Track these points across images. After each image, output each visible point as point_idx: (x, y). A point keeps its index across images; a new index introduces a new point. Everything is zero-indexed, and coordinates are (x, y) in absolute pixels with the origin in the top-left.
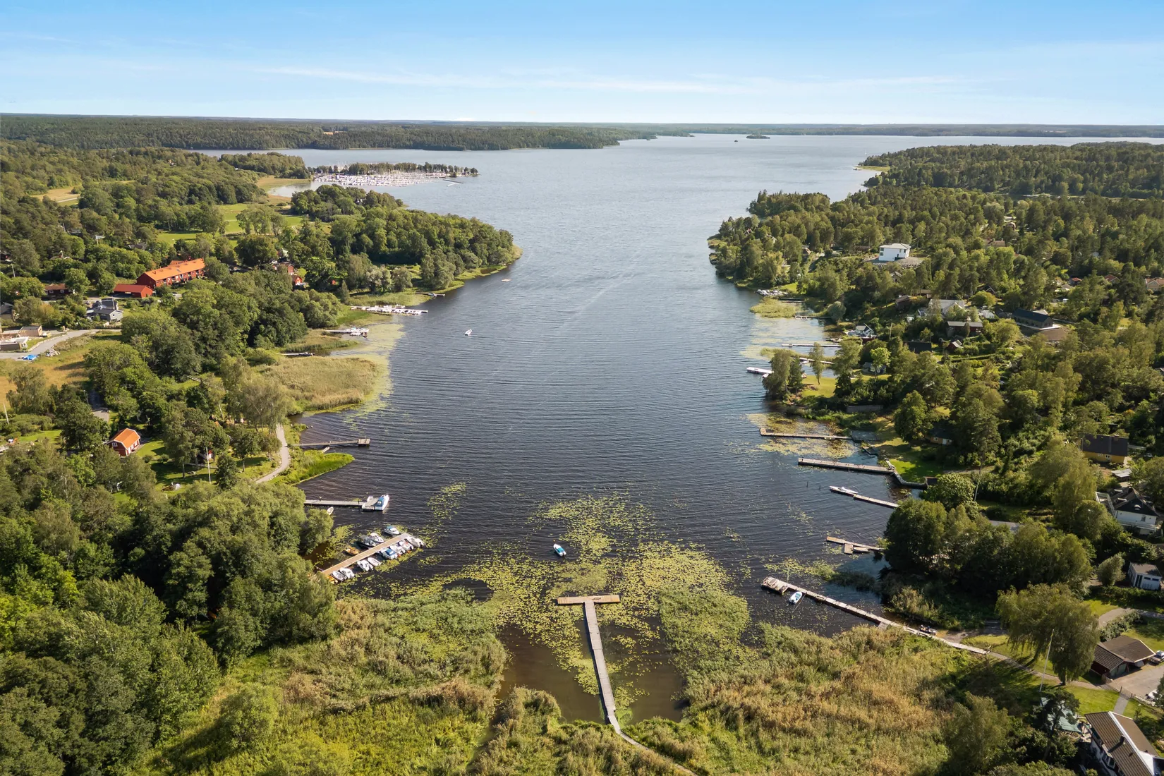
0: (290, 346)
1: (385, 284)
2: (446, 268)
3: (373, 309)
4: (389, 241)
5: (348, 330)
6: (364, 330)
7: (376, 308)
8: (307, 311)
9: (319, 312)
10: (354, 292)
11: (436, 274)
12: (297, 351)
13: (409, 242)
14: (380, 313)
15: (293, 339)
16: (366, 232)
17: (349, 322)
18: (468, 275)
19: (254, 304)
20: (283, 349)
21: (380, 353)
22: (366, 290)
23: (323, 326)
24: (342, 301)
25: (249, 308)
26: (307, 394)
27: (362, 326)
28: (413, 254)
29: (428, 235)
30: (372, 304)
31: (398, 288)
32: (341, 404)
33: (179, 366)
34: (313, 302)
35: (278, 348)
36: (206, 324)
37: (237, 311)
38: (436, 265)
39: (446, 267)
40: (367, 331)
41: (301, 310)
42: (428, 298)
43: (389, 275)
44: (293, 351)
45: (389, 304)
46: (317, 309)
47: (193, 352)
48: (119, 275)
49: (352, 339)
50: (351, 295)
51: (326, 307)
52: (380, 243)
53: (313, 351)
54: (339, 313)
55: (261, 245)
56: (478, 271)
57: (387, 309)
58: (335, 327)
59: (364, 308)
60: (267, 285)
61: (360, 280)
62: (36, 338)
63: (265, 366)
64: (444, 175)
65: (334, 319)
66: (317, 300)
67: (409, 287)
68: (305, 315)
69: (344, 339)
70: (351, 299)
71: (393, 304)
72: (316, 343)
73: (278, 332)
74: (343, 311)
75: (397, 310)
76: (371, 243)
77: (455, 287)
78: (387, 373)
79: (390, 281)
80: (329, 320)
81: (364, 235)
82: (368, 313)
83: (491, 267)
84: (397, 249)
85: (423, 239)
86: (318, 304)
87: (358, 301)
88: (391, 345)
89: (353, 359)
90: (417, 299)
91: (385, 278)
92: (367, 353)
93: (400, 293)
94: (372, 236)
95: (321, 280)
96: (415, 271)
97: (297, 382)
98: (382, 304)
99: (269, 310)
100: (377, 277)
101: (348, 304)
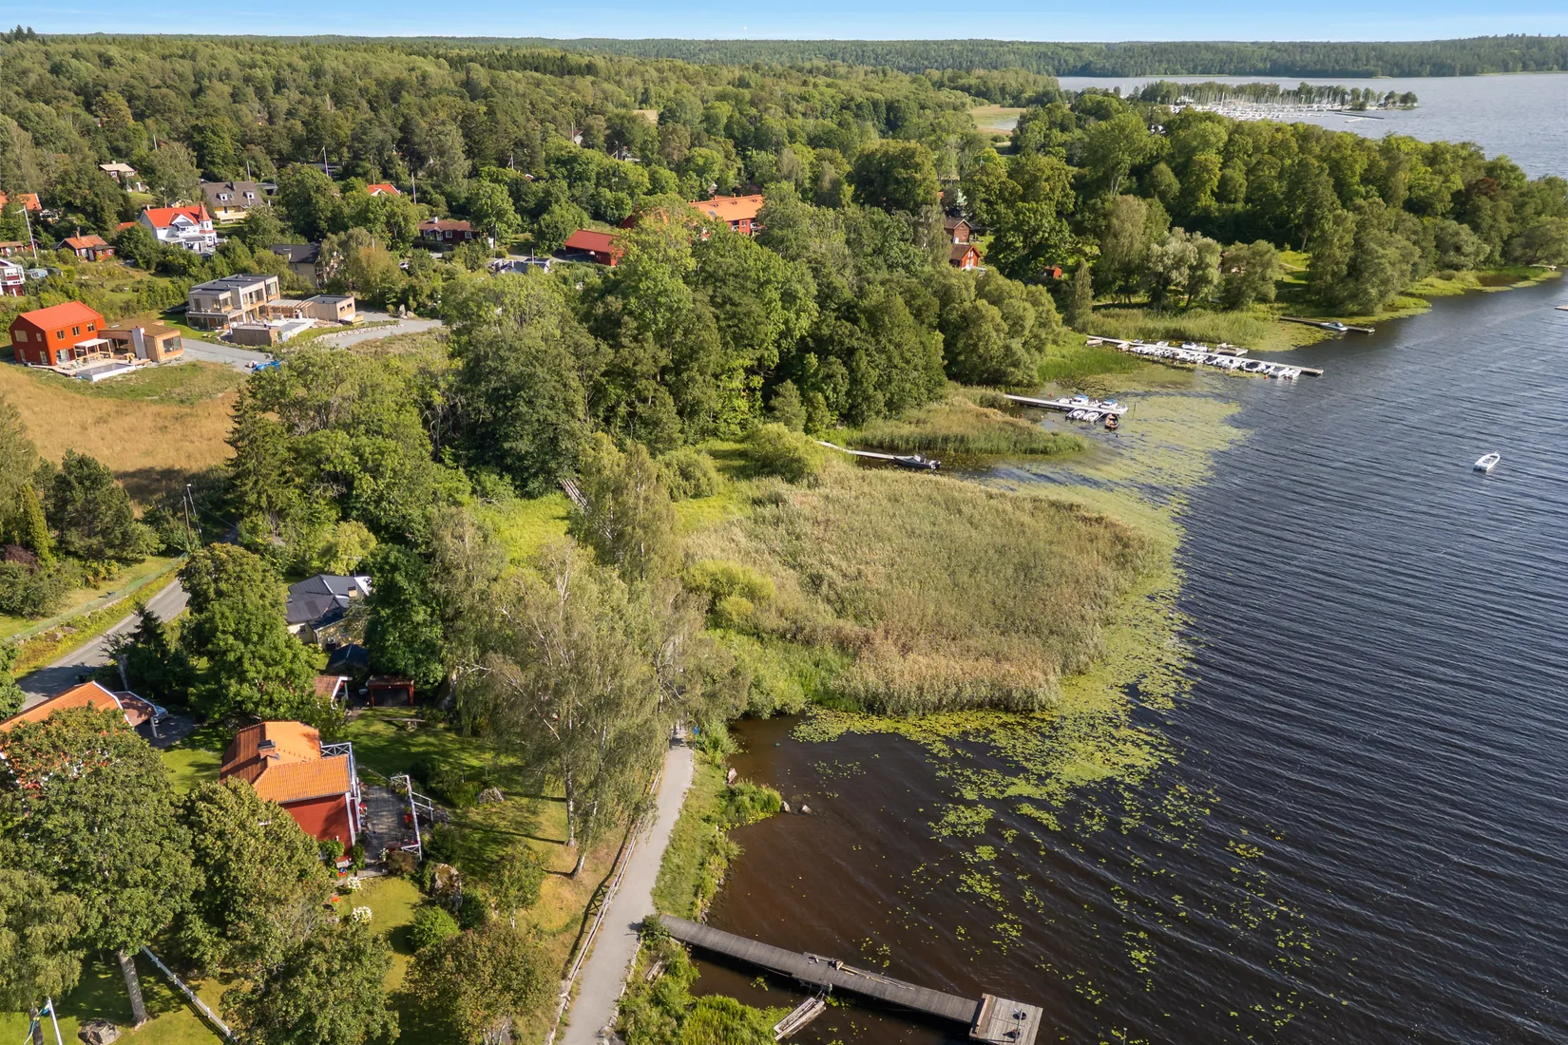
0: (880, 428)
1: (1197, 282)
2: (1392, 253)
3: (1148, 348)
4: (1224, 182)
5: (1063, 402)
6: (1112, 408)
7: (1160, 348)
8: (957, 328)
9: (993, 336)
10: (1106, 300)
11: (1355, 270)
12: (892, 448)
13: (1278, 188)
14: (1169, 362)
15: (893, 406)
16: (1169, 160)
17: (1072, 379)
18: (1440, 286)
19: (807, 289)
20: (857, 435)
21: (1155, 493)
22: (1135, 300)
23: (995, 379)
24: (1068, 321)
25: (789, 298)
26: (849, 627)
27: (1108, 396)
28: (1282, 222)
29: (1337, 169)
30: (1149, 336)
31: (1230, 300)
32: (957, 705)
33: (524, 446)
34: (982, 303)
35: (843, 431)
36: (643, 328)
37: (750, 303)
38: (1358, 244)
39: (1391, 250)
40: (1122, 411)
41: (943, 326)
42: (1320, 335)
43: (1214, 260)
44: (881, 447)
45: (1199, 341)
46: (987, 327)
47: (580, 410)
48: (597, 215)
49: (1068, 432)
50: (1095, 309)
51: (1016, 326)
52: (1201, 184)
53: (941, 454)
54: (1050, 348)
55: (906, 167)
56: (1469, 279)
57: (1196, 353)
58: (1030, 386)
59: (1124, 344)
60: (878, 251)
61: (1128, 270)
62: (329, 325)
63: (777, 485)
64: (1337, 106)
65: (1033, 363)
66: (996, 301)
67: (1263, 299)
68: (949, 345)
69: (1047, 427)
70: (1095, 317)
71: (1212, 342)
72: (956, 429)
73: (855, 381)
74: (1067, 346)
75: (1224, 360)
76: (1176, 186)
77: (1402, 313)
78: (1169, 581)
79: (1215, 274)
80: (1016, 364)
81: (1163, 166)
82: (1134, 361)
83: (1512, 272)
84: (1239, 206)
85: (1325, 177)
86: (994, 312)
87: (1111, 324)
88: (1190, 470)
89: (1056, 505)
90: (1285, 335)
91: (1202, 265)
92: (1108, 486)
93: (1233, 315)
94: (1181, 171)
95: (1025, 260)
96: (1289, 264)
97: (835, 568)
98: (1179, 337)
99: (848, 312)
100: (1179, 262)
101: (1083, 330)
